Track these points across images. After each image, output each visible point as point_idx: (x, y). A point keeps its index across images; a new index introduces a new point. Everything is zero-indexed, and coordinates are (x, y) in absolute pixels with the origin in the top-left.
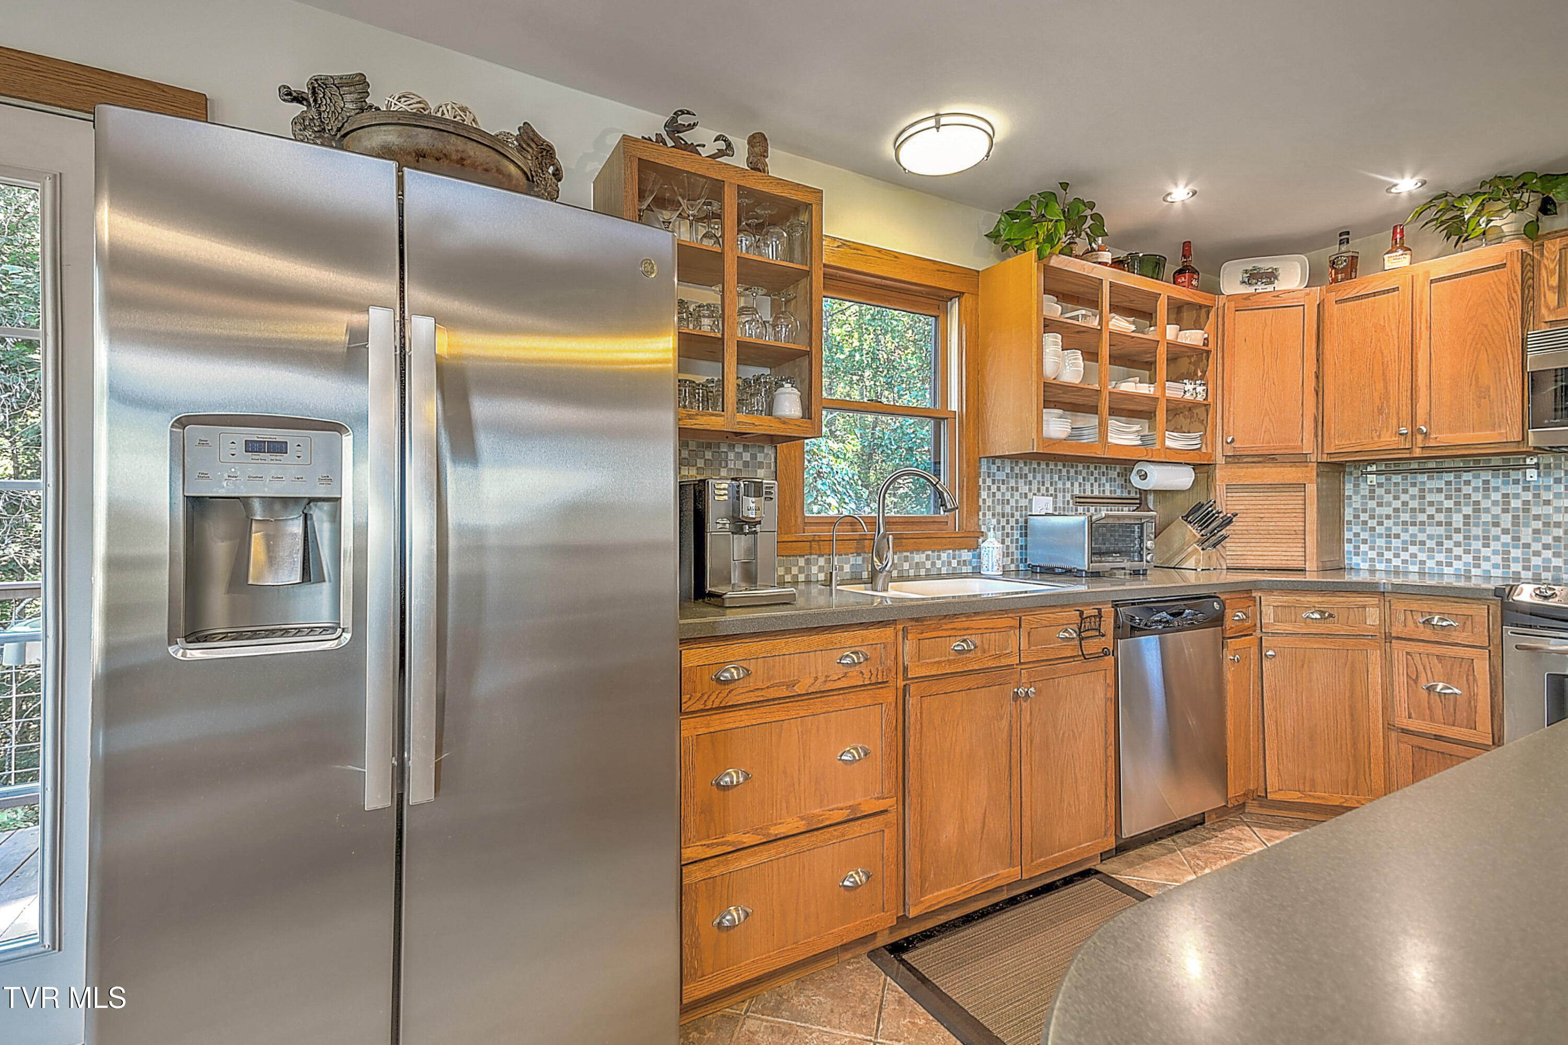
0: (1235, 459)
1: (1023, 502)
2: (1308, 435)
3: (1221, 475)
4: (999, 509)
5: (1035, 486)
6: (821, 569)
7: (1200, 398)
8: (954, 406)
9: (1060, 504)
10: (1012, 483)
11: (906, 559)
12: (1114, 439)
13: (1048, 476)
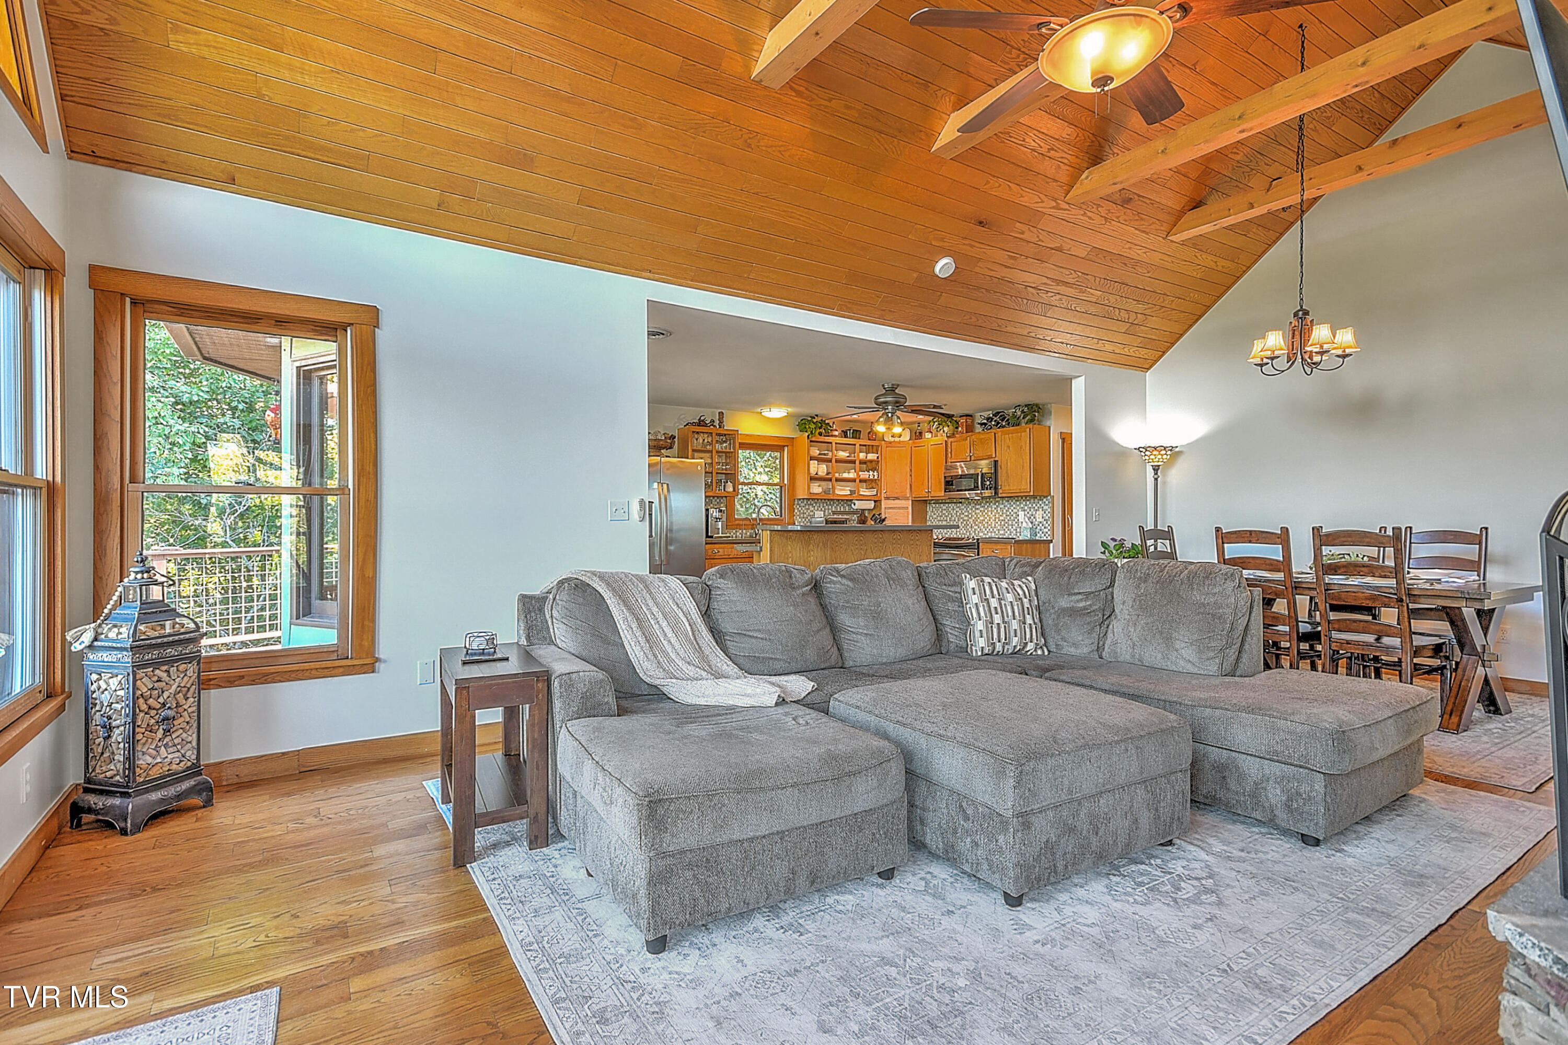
0: (887, 498)
1: (812, 513)
2: (908, 491)
3: (884, 504)
4: (802, 516)
5: (816, 508)
7: (876, 477)
8: (786, 482)
9: (826, 514)
10: (807, 507)
12: (837, 492)
13: (821, 505)
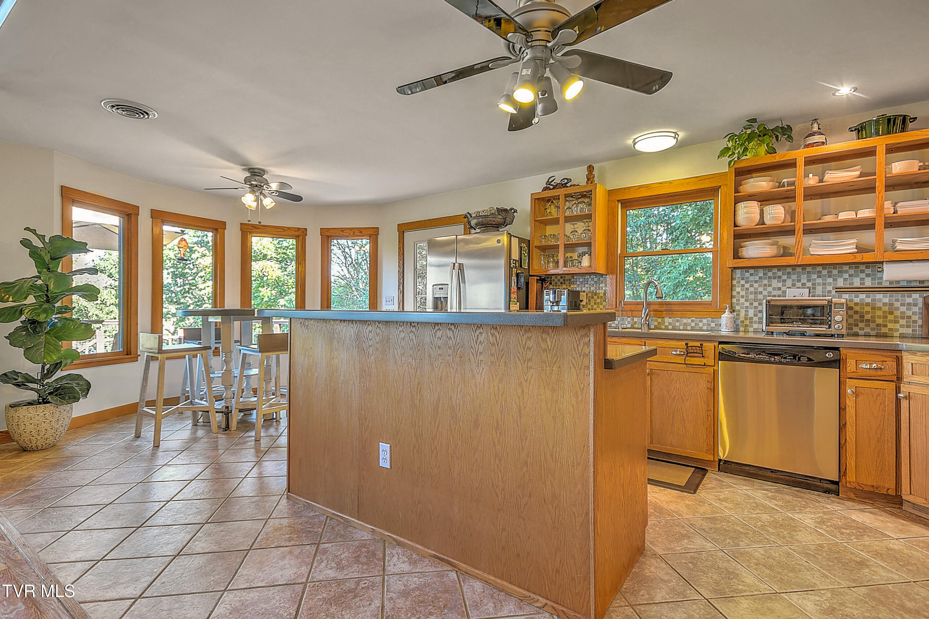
6: (629, 322)
11: (678, 321)
